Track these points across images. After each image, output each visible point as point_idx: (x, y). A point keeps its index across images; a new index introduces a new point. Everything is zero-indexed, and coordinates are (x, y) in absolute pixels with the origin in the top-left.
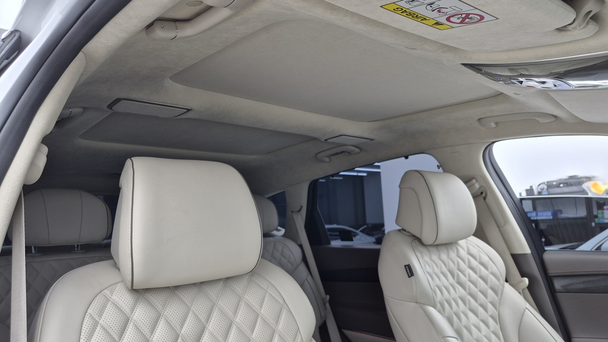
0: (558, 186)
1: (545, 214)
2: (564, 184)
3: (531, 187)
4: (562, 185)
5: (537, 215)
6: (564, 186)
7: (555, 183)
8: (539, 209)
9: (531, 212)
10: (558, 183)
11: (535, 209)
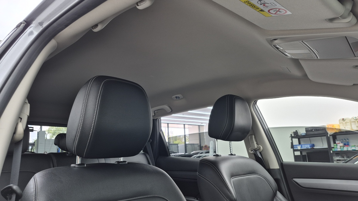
0: (312, 131)
1: (306, 146)
2: (314, 129)
3: (296, 131)
4: (313, 130)
5: (301, 147)
6: (314, 131)
7: (310, 129)
8: (302, 143)
9: (298, 145)
10: (311, 129)
11: (300, 143)
